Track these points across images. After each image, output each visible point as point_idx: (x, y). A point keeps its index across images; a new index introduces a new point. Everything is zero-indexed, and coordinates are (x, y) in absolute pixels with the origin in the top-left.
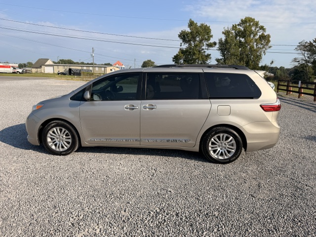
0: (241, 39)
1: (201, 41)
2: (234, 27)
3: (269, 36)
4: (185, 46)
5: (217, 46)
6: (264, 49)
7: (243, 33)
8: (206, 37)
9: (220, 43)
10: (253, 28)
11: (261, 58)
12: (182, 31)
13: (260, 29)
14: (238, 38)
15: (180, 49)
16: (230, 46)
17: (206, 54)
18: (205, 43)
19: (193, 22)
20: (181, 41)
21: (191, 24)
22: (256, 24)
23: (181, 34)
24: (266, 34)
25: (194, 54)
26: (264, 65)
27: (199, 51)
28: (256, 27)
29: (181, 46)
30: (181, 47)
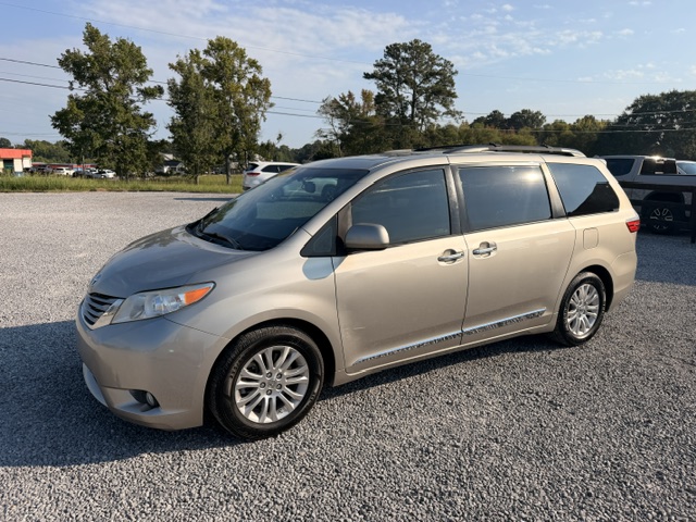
0: (213, 83)
1: (124, 81)
2: (195, 55)
3: (267, 83)
4: (82, 91)
5: (167, 96)
6: (261, 109)
7: (216, 71)
8: (137, 72)
9: (170, 89)
10: (236, 63)
11: (259, 128)
12: (68, 51)
13: (251, 66)
14: (206, 81)
15: (71, 97)
16: (197, 97)
17: (142, 112)
18: (134, 87)
19: (97, 32)
20: (70, 77)
21: (92, 36)
22: (241, 54)
23: (66, 59)
24: (261, 78)
25: (114, 111)
26: (265, 142)
27: (125, 106)
28: (242, 62)
29: (71, 88)
30: (73, 93)
